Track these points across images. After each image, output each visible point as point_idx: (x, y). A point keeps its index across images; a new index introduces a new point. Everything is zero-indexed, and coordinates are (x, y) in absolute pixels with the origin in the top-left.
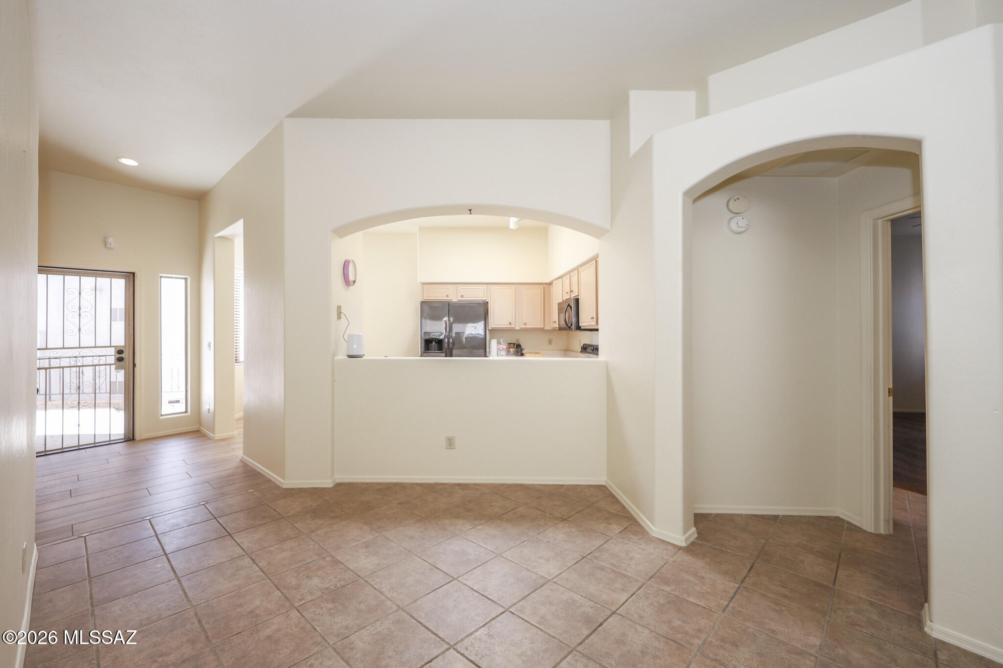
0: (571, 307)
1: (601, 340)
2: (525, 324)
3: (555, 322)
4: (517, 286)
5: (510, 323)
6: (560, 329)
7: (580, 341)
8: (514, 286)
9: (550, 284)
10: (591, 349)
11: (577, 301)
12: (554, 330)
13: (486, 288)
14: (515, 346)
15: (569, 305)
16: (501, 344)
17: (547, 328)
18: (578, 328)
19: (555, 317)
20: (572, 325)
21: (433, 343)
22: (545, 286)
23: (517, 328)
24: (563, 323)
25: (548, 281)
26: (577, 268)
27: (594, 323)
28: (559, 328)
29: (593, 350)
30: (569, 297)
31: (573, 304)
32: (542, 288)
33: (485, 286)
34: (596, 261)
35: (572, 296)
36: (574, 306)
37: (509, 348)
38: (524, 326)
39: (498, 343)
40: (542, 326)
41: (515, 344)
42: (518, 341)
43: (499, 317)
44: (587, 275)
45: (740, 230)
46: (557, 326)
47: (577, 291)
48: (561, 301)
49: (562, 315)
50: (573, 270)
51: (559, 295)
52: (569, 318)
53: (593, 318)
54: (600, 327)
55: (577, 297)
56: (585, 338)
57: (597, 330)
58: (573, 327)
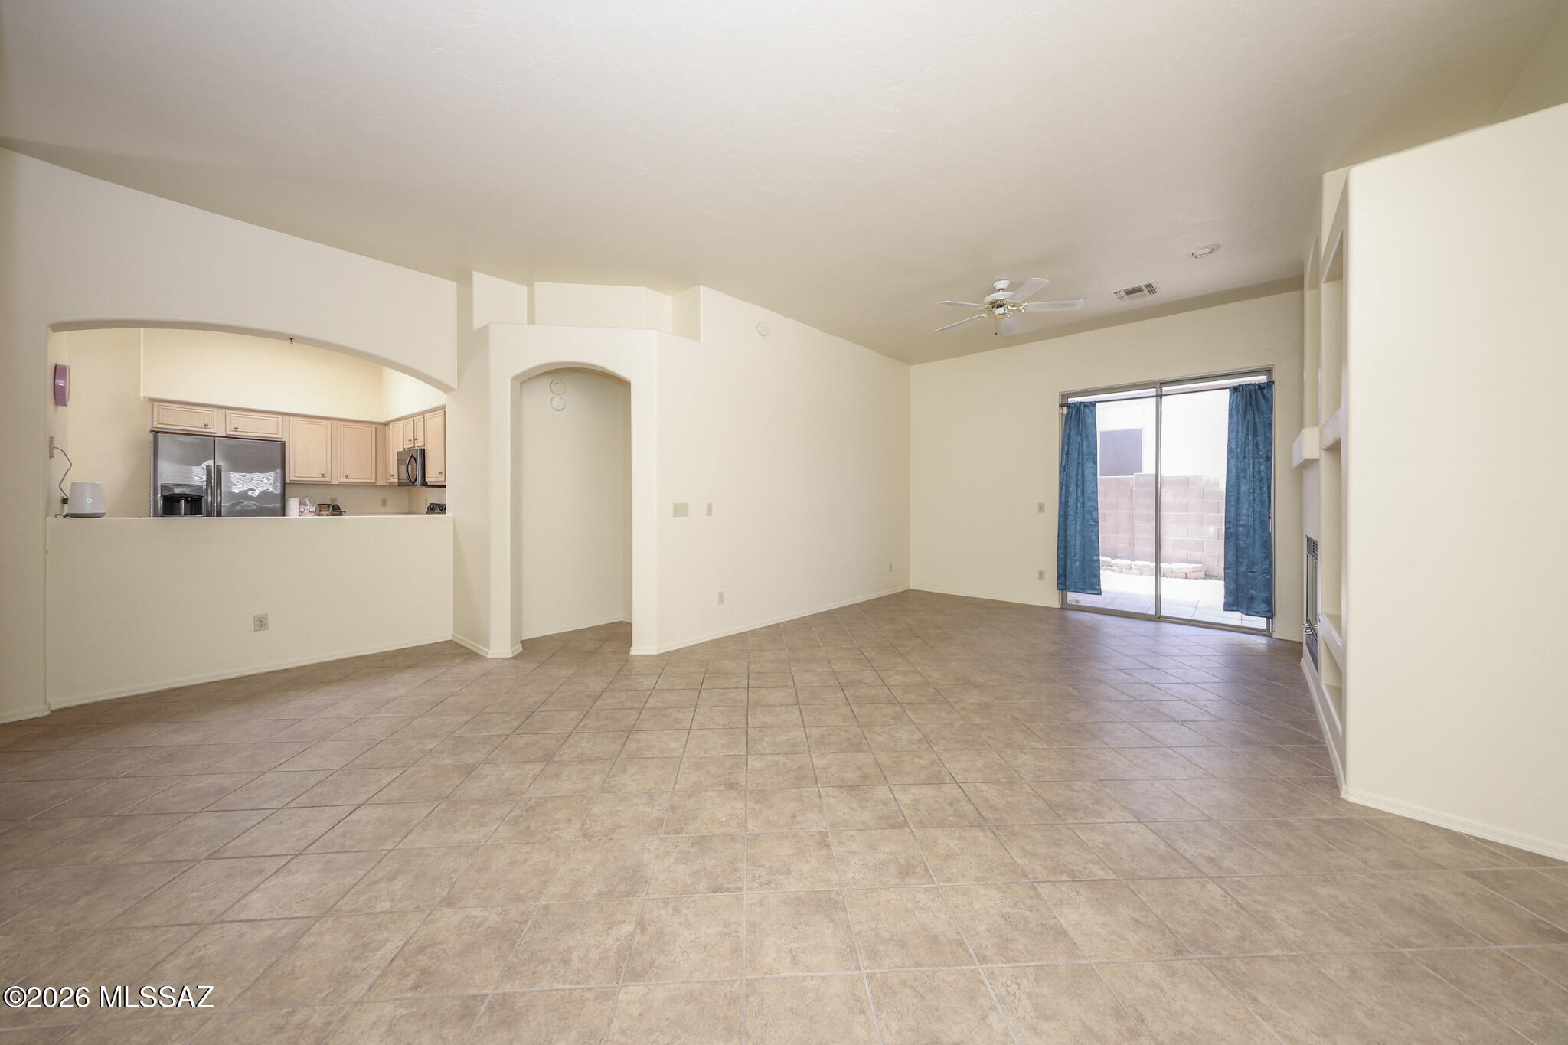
0: (415, 459)
1: (449, 497)
2: (347, 477)
3: (393, 476)
4: (334, 422)
5: (323, 475)
6: (401, 484)
7: (426, 500)
8: (329, 422)
9: (386, 424)
10: (437, 509)
11: (423, 452)
12: (391, 485)
13: (281, 420)
14: (331, 508)
15: (412, 456)
16: (306, 505)
17: (379, 483)
18: (425, 484)
19: (394, 468)
20: (416, 480)
21: (183, 502)
22: (377, 426)
23: (334, 482)
24: (404, 477)
25: (383, 420)
26: (423, 413)
27: (443, 479)
28: (399, 482)
29: (441, 510)
30: (412, 446)
31: (418, 456)
32: (374, 429)
33: (280, 417)
34: (445, 411)
35: (417, 445)
36: (415, 458)
37: (320, 511)
38: (345, 480)
39: (300, 504)
40: (373, 481)
41: (330, 505)
42: (334, 501)
43: (304, 464)
44: (434, 422)
45: (558, 408)
46: (396, 480)
47: (423, 440)
48: (402, 450)
49: (404, 468)
50: (417, 414)
51: (399, 441)
52: (413, 472)
53: (440, 473)
54: (447, 484)
55: (423, 448)
56: (432, 496)
57: (444, 486)
58: (418, 482)
